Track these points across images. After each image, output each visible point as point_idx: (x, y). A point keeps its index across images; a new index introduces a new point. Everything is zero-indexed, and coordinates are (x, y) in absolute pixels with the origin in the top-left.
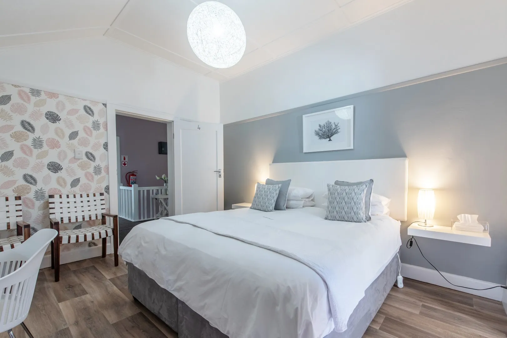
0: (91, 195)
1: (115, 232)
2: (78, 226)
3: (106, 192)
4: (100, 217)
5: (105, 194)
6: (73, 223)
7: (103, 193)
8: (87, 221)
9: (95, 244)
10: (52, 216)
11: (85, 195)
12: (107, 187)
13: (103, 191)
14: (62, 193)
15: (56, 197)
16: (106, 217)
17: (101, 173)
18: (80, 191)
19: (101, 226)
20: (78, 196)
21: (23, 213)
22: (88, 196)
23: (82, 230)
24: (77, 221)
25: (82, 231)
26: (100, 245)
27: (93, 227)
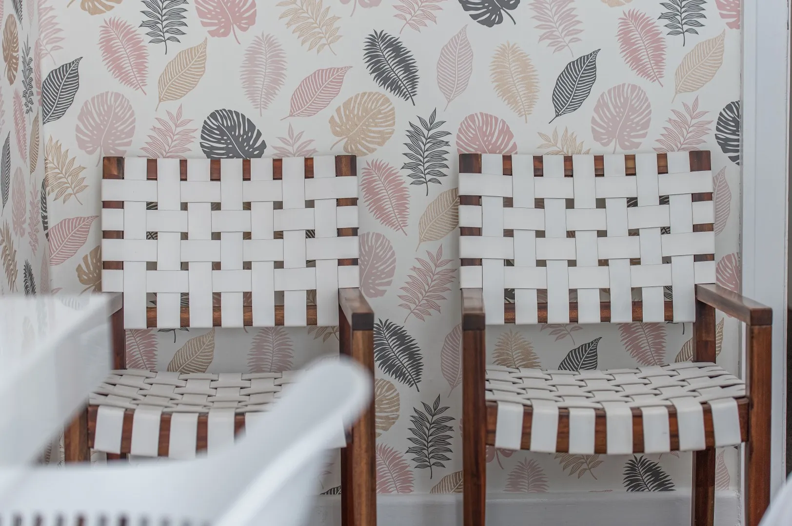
0: (647, 164)
1: (753, 420)
2: (584, 347)
3: (725, 145)
4: (685, 313)
5: (719, 157)
6: (557, 328)
7: (708, 153)
8: (625, 327)
9: (661, 482)
10: (469, 277)
11: (615, 164)
12: (729, 115)
13: (710, 143)
14: (515, 146)
15: (492, 162)
16: (720, 315)
17: (701, 20)
18: (597, 136)
19: (690, 370)
20: (584, 166)
21: (361, 245)
22: (631, 171)
23: (594, 378)
24: (574, 319)
25: (591, 385)
26: (684, 491)
27: (646, 371)
